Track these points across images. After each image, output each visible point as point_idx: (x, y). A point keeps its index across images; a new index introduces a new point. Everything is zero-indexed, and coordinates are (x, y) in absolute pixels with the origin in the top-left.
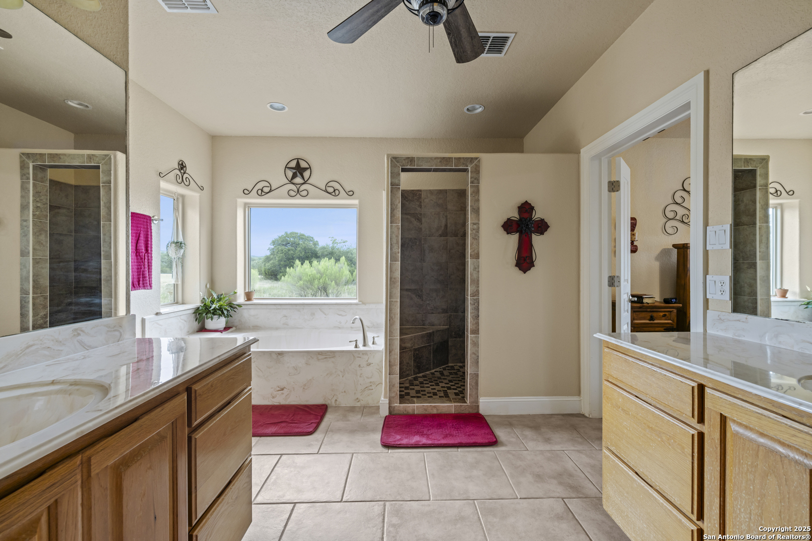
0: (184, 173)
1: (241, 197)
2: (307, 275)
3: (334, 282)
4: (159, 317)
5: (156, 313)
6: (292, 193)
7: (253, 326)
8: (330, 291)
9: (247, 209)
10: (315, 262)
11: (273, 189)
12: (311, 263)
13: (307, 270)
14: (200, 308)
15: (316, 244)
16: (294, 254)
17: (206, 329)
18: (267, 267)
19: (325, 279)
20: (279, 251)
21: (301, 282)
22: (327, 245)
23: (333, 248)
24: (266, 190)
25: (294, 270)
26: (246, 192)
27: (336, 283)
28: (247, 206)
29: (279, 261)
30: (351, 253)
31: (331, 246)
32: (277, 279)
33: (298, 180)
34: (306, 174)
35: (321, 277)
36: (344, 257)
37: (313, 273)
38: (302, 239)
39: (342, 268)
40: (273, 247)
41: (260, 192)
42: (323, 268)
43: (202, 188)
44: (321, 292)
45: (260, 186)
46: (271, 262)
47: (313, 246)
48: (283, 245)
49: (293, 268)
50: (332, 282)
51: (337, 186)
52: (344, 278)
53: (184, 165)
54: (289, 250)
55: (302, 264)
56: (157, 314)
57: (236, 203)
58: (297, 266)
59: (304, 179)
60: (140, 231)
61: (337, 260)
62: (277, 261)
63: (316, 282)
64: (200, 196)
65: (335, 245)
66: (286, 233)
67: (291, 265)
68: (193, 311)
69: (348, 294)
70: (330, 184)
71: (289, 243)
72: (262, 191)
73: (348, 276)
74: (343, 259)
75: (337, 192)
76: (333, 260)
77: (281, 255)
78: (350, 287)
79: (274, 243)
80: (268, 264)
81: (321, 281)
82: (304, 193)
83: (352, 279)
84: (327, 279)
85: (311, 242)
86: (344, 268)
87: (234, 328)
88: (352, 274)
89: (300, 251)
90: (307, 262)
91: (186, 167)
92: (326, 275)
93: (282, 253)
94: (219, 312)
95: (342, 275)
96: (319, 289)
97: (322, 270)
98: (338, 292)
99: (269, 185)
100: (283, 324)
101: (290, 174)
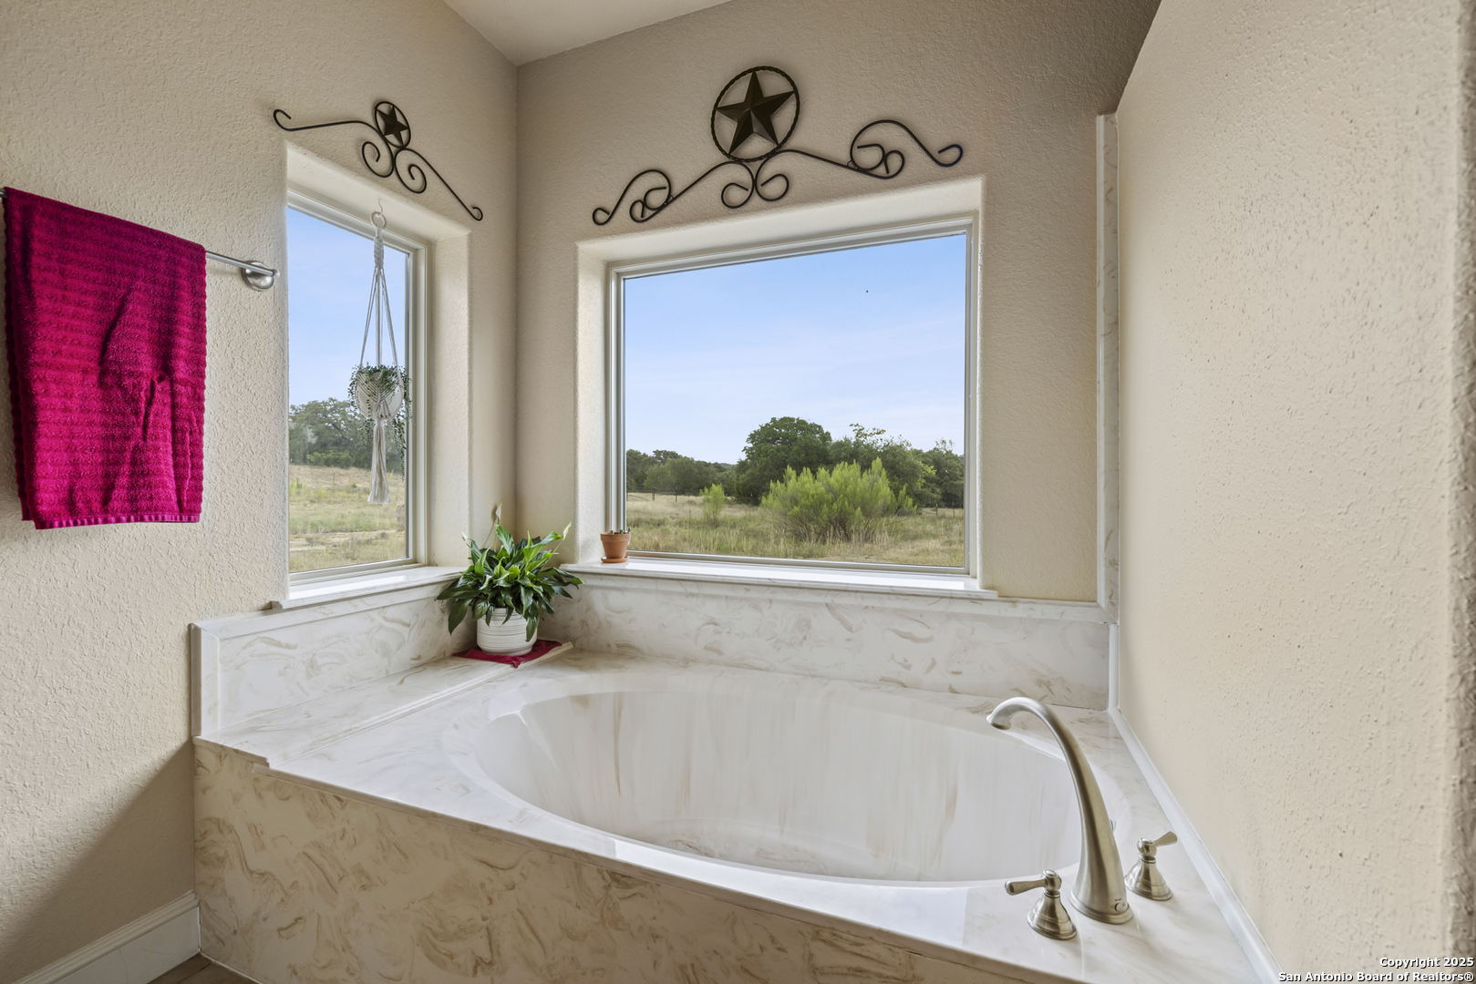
0: (403, 147)
1: (586, 236)
2: (808, 496)
3: (859, 508)
4: (274, 620)
5: (263, 603)
6: (736, 195)
7: (618, 645)
8: (853, 528)
9: (613, 284)
10: (822, 471)
11: (677, 190)
12: (814, 472)
13: (807, 486)
14: (461, 582)
15: (826, 437)
16: (787, 458)
17: (479, 649)
18: (741, 482)
19: (843, 503)
20: (761, 452)
21: (796, 509)
22: (846, 440)
23: (858, 444)
24: (657, 199)
25: (783, 485)
26: (602, 218)
27: (864, 511)
28: (613, 271)
29: (760, 470)
30: (893, 454)
31: (854, 440)
32: (757, 503)
33: (756, 145)
34: (782, 120)
35: (835, 499)
36: (878, 460)
37: (818, 492)
38: (802, 429)
39: (876, 481)
40: (751, 445)
41: (638, 209)
42: (837, 481)
43: (477, 215)
44: (835, 528)
45: (637, 192)
46: (748, 472)
47: (821, 442)
48: (769, 441)
49: (782, 481)
50: (856, 509)
51: (893, 137)
52: (880, 502)
53: (400, 119)
54: (778, 450)
55: (798, 475)
56: (270, 608)
57: (576, 258)
58: (790, 478)
59: (774, 138)
60: (130, 290)
61: (866, 466)
62: (758, 469)
63: (825, 508)
64: (470, 236)
65: (862, 439)
66: (773, 420)
67: (780, 477)
68: (437, 591)
69: (890, 535)
70: (869, 136)
71: (779, 439)
72: (645, 204)
73: (889, 498)
74: (877, 463)
75: (895, 162)
76: (856, 467)
77: (765, 459)
78: (891, 520)
79: (752, 437)
80: (743, 476)
81: (835, 506)
82: (775, 188)
83: (897, 504)
84: (846, 503)
85: (817, 436)
86: (880, 481)
87: (566, 647)
88: (897, 496)
89: (797, 451)
90: (806, 471)
91: (408, 128)
92: (845, 496)
93: (767, 456)
94: (507, 597)
95: (877, 495)
96: (832, 523)
97: (836, 486)
98: (869, 529)
99: (663, 182)
100: (706, 648)
101: (728, 128)
